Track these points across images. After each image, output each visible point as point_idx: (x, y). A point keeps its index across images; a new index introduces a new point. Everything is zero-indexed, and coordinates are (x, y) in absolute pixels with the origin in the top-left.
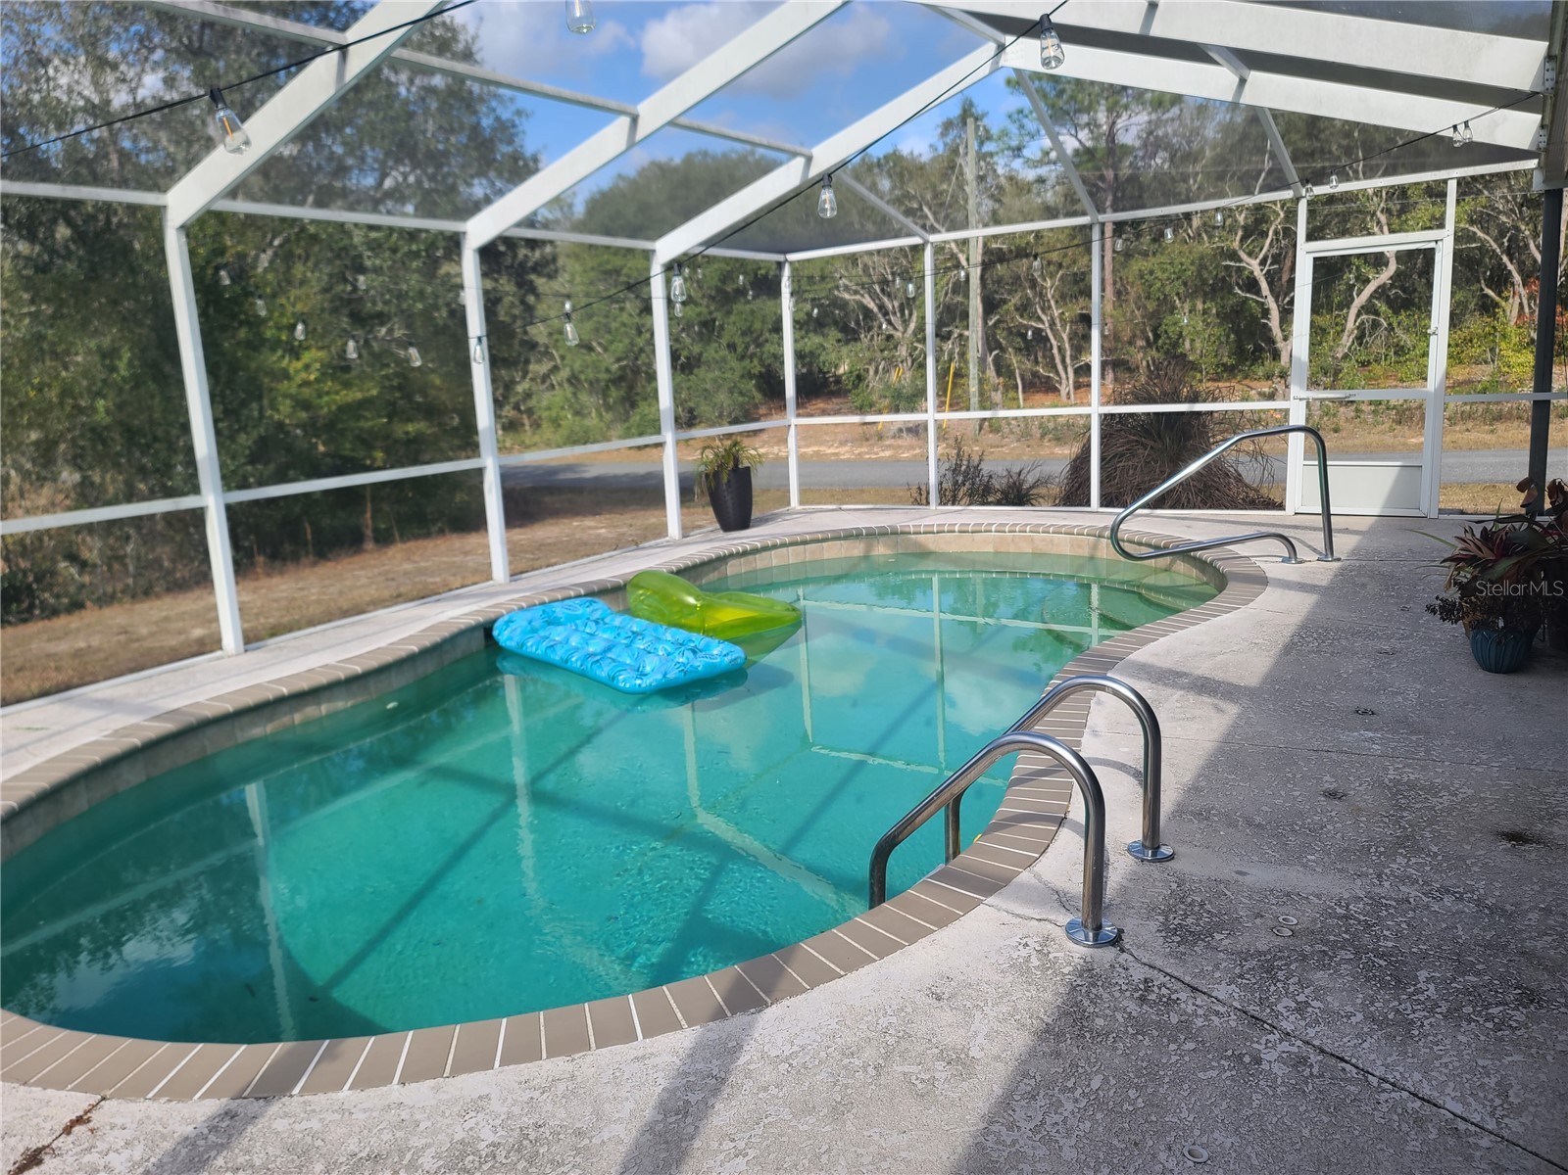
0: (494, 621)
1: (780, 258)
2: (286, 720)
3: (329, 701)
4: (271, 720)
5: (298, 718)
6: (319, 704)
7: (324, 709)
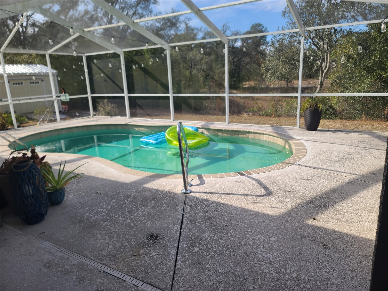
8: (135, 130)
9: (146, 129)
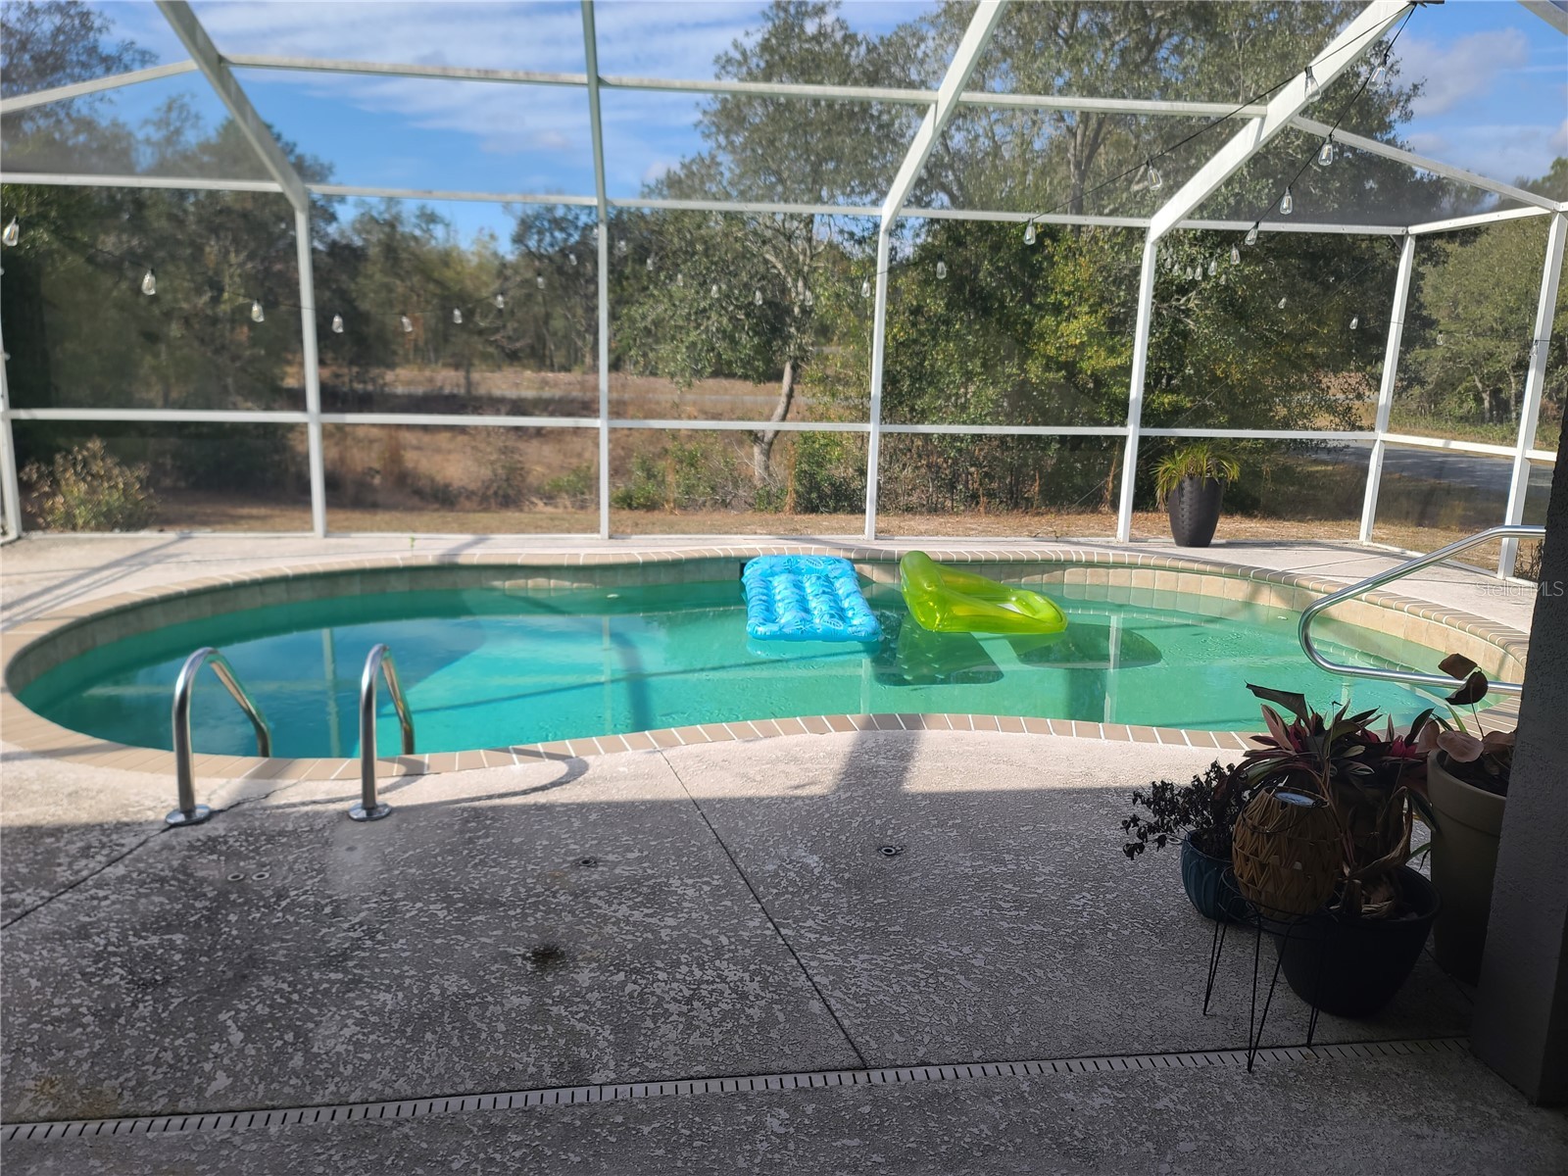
0: (750, 558)
1: (1398, 231)
2: (521, 582)
3: (557, 578)
4: (509, 579)
5: (531, 583)
6: (549, 578)
7: (553, 582)
8: (494, 589)
9: (567, 584)
